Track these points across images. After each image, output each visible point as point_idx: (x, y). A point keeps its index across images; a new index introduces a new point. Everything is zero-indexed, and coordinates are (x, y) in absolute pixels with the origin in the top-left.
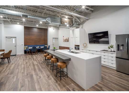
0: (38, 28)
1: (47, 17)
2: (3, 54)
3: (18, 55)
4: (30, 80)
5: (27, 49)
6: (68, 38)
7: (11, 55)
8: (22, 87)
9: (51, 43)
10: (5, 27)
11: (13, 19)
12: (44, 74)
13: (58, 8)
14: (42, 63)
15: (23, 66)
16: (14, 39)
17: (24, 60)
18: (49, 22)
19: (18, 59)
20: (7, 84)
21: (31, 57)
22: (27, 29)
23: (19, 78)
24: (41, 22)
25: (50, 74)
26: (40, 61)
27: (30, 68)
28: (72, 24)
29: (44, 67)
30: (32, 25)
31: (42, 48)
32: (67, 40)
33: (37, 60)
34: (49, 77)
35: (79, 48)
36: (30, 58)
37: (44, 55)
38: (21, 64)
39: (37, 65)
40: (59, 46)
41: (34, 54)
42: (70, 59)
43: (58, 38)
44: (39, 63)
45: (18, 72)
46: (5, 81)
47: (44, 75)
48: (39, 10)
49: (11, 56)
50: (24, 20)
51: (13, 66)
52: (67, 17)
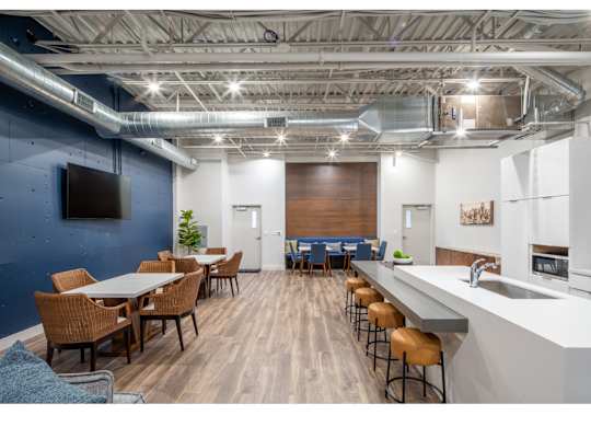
0: (335, 164)
1: (363, 110)
2: (221, 261)
3: (267, 272)
4: (275, 375)
5: (296, 251)
6: (492, 203)
7: (240, 268)
8: (246, 390)
9: (395, 231)
10: (232, 172)
11: (250, 141)
12: (332, 368)
13: (421, 51)
14: (338, 319)
15: (269, 314)
16: (254, 214)
17: (278, 292)
18: (372, 128)
19: (264, 284)
20: (210, 366)
21: (306, 285)
22: (298, 172)
23: (245, 358)
24: (344, 138)
25: (357, 376)
26: (332, 305)
27: (290, 330)
28: (510, 122)
29: (343, 335)
30: (311, 155)
31: (351, 251)
32: (485, 217)
33: (322, 302)
34: (350, 384)
35: (567, 263)
36: (300, 290)
37: (349, 284)
38: (266, 306)
39: (317, 321)
40: (438, 249)
41: (316, 275)
42: (465, 322)
43: (430, 206)
44: (328, 314)
45: (249, 335)
46: (209, 355)
47: (331, 372)
48: (328, 85)
49: (241, 272)
50: (281, 138)
51: (241, 308)
52: (473, 84)
